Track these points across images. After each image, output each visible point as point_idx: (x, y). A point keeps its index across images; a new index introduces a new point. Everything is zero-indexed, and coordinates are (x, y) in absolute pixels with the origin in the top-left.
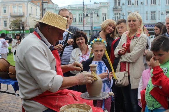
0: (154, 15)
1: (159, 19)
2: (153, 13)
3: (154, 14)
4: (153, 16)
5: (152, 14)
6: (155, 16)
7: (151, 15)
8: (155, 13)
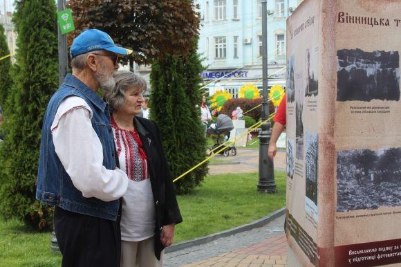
0: (223, 47)
1: (236, 56)
2: (221, 42)
3: (222, 44)
4: (221, 49)
5: (219, 44)
6: (225, 49)
7: (217, 46)
8: (225, 42)
